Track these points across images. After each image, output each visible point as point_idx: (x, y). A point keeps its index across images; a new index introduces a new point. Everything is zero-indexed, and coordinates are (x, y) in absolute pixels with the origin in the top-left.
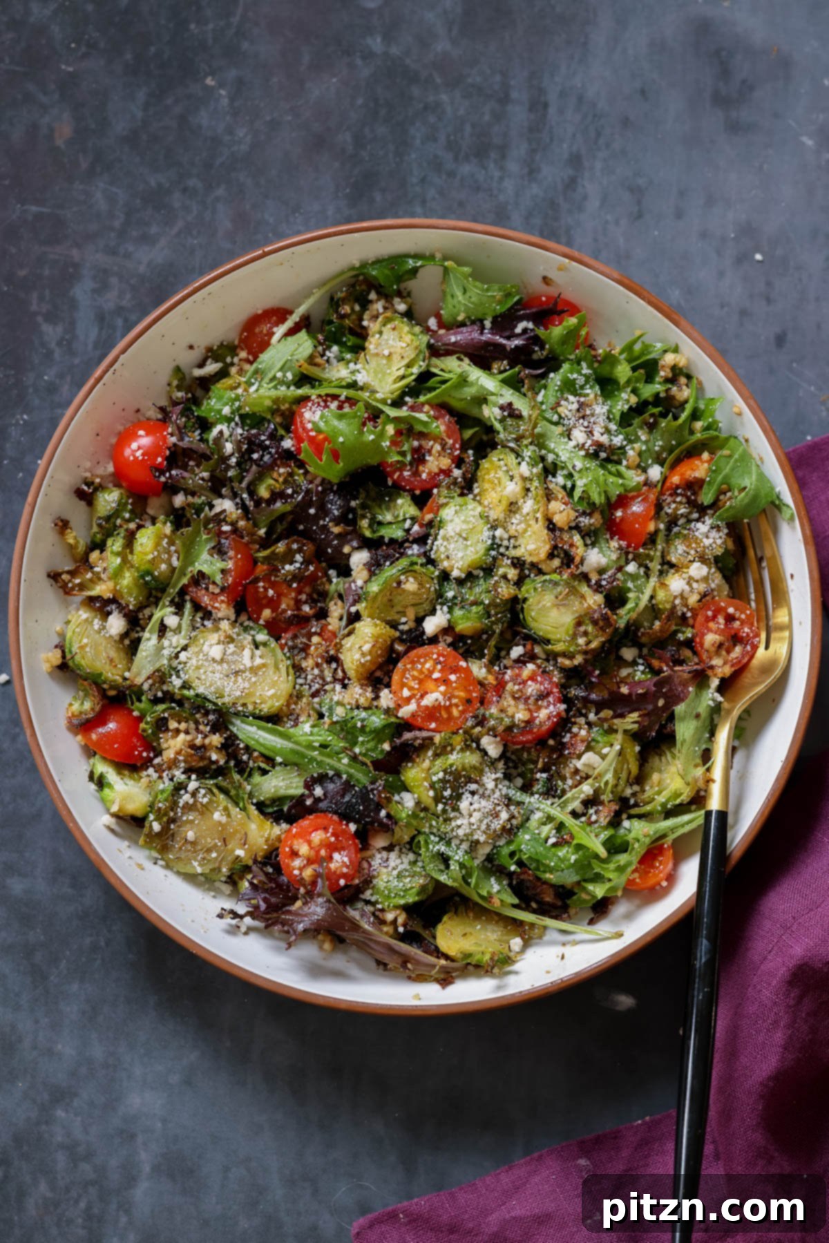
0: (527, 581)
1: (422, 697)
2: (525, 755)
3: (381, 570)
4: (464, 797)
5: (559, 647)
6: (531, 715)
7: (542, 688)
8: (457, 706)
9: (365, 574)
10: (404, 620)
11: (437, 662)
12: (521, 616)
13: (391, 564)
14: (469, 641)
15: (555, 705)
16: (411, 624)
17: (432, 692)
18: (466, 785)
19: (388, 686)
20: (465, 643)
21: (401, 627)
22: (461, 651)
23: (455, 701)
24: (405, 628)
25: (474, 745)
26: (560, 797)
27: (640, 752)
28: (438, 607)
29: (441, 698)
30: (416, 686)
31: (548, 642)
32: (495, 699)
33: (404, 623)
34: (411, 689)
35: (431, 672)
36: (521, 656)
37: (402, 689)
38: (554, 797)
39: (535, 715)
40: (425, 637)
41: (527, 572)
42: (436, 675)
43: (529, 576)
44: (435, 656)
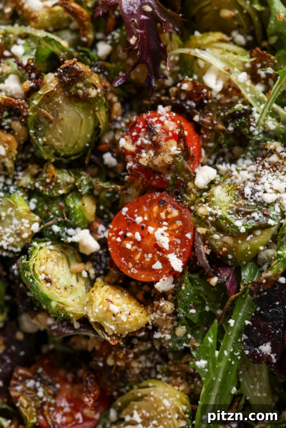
0: (37, 153)
1: (161, 249)
2: (211, 145)
3: (36, 301)
4: (259, 200)
5: (102, 116)
6: (170, 138)
7: (143, 130)
8: (167, 213)
9: (40, 316)
10: (85, 274)
11: (124, 237)
12: (73, 158)
13: (29, 291)
14: (102, 208)
15: (160, 116)
16: (89, 266)
17: (155, 240)
18: (247, 199)
19: (152, 284)
20: (104, 212)
21: (92, 276)
22: (112, 215)
23: (163, 215)
24: (92, 272)
25: (205, 194)
26: (251, 106)
27: (201, 32)
28: (69, 240)
29: (160, 230)
30: (150, 255)
31: (97, 129)
32: (157, 177)
33: (88, 274)
34: (153, 261)
35: (136, 243)
36: (113, 156)
37: (154, 270)
38: (251, 112)
39: (170, 134)
40: (101, 252)
41: (29, 156)
42: (138, 236)
43: (33, 154)
44: (119, 240)
